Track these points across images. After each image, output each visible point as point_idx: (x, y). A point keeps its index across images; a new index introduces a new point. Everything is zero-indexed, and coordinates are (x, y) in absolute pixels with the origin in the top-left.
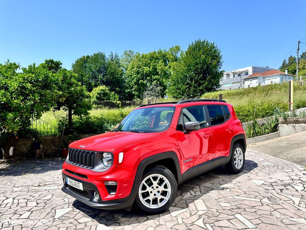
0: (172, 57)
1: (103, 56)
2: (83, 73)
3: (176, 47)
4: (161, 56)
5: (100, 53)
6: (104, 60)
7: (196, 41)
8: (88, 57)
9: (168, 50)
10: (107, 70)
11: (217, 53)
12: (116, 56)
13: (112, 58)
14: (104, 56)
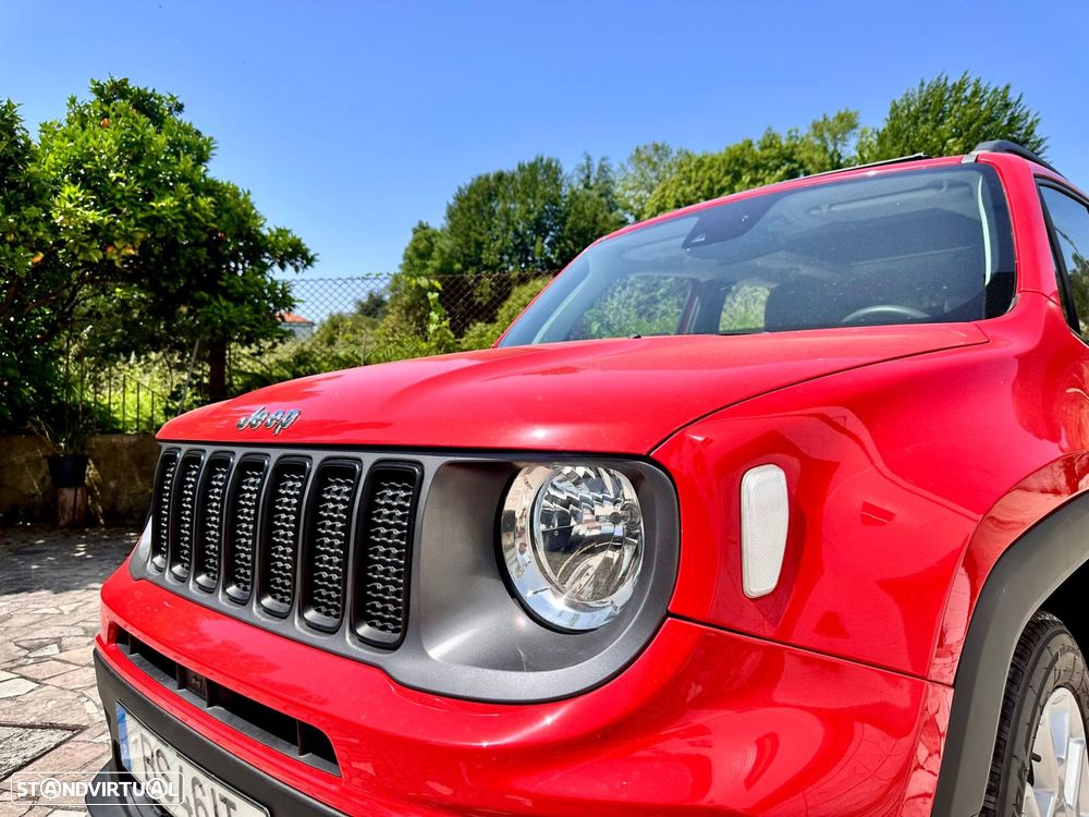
0: (818, 157)
1: (552, 171)
2: (481, 234)
3: (841, 118)
4: (774, 158)
5: (542, 160)
6: (557, 185)
7: (923, 84)
8: (500, 177)
9: (805, 130)
10: (563, 221)
11: (1020, 129)
12: (601, 168)
13: (588, 177)
14: (557, 171)
